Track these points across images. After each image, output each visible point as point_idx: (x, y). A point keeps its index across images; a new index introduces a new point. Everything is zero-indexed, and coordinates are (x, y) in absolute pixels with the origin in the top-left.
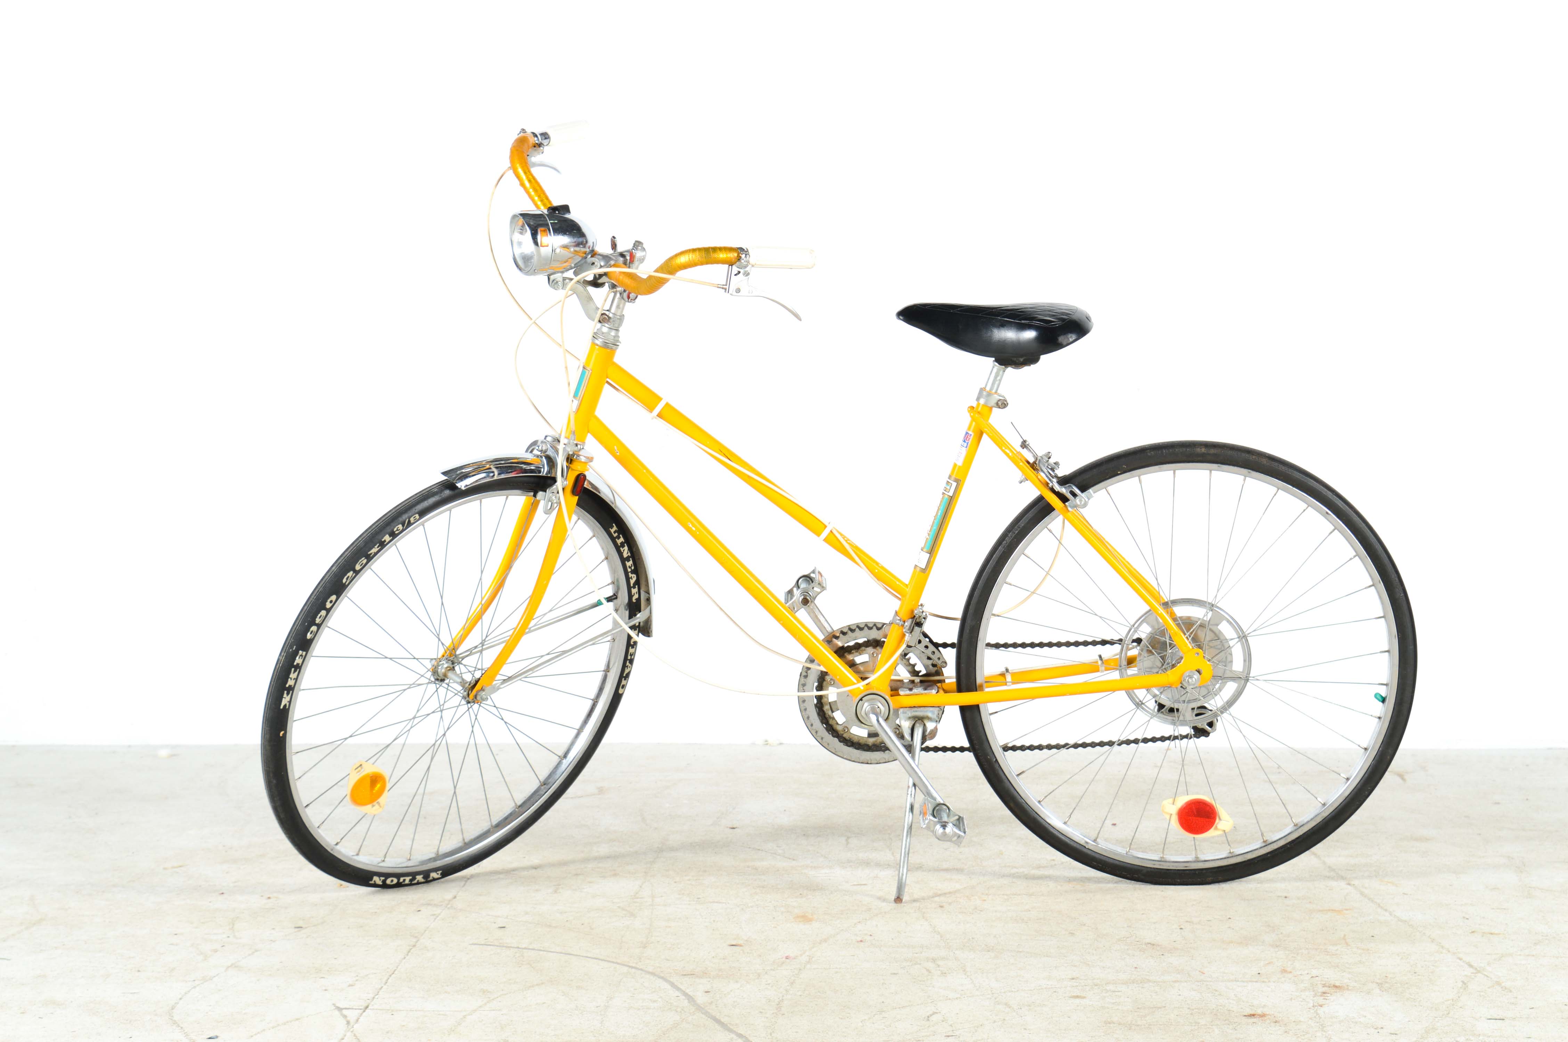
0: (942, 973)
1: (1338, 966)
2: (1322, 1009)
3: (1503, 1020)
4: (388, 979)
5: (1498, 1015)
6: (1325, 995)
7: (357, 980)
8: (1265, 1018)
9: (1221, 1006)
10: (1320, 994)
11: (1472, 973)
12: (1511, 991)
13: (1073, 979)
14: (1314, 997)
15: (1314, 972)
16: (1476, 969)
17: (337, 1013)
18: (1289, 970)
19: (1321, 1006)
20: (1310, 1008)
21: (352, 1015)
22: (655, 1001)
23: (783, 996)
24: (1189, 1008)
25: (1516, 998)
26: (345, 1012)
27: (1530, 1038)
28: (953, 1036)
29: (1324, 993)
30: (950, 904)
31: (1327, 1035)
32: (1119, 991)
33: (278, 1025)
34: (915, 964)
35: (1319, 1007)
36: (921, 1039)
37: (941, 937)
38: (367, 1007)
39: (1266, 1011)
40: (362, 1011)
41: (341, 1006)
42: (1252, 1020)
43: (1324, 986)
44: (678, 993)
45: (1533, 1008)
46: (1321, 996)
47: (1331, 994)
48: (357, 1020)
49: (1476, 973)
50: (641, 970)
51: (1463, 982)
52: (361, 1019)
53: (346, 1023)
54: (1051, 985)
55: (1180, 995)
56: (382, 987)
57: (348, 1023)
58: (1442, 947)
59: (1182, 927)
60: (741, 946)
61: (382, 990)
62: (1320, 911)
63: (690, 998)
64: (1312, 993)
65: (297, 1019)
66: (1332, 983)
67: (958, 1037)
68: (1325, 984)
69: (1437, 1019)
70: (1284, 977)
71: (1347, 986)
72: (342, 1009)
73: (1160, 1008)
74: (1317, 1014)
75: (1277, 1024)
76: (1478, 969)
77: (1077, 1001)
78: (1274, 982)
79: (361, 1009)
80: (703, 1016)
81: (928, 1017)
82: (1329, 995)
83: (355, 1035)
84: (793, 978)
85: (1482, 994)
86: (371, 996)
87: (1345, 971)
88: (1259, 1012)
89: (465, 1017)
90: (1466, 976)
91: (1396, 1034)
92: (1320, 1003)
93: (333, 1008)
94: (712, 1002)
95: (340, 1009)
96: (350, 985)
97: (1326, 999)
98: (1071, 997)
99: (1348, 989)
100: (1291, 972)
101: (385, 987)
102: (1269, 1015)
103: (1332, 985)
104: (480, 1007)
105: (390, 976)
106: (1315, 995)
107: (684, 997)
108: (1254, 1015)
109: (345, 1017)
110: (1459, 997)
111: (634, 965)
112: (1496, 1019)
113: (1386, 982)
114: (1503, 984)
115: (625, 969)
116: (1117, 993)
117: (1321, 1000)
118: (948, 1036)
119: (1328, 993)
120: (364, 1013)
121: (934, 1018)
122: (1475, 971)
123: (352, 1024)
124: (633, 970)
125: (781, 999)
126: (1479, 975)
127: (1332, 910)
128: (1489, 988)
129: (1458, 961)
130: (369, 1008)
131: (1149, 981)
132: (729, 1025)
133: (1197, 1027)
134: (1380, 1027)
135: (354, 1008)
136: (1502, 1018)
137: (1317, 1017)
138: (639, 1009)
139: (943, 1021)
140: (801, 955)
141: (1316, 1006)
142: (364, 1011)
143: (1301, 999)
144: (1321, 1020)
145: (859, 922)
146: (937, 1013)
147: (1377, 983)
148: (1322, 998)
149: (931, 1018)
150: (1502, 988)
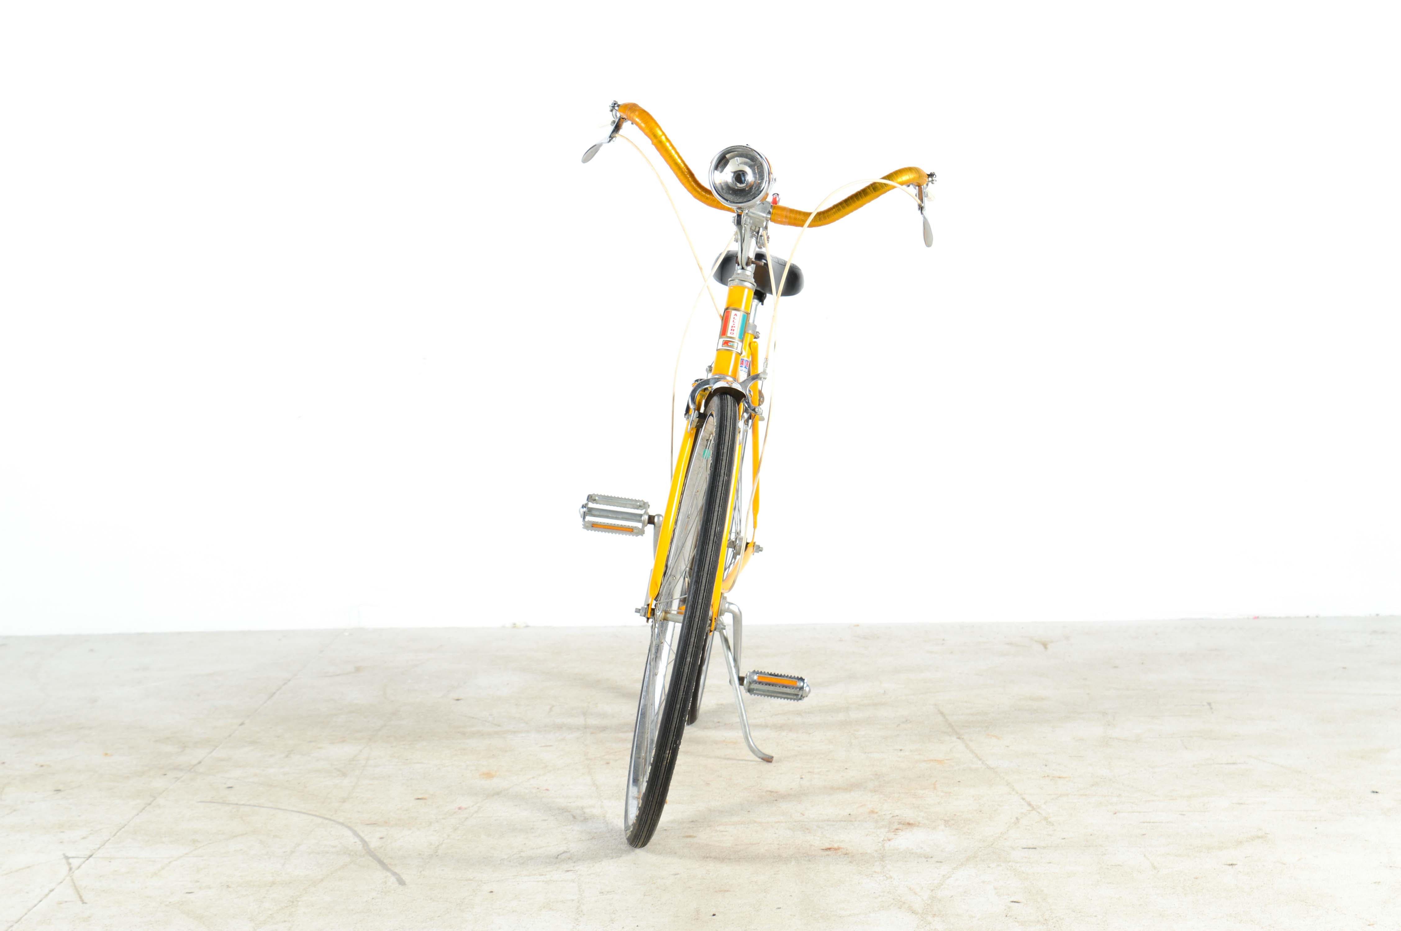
0: (585, 819)
1: (918, 807)
2: (889, 843)
3: (1035, 848)
4: (118, 832)
5: (1033, 845)
6: (897, 831)
7: (91, 834)
8: (838, 851)
9: (806, 841)
10: (893, 830)
11: (1027, 811)
12: (1053, 825)
13: (692, 821)
14: (887, 833)
15: (897, 812)
16: (1033, 807)
17: (64, 861)
18: (876, 810)
19: (889, 840)
20: (879, 842)
21: (75, 863)
22: (335, 847)
23: (444, 840)
24: (778, 844)
25: (1055, 830)
26: (71, 860)
27: (1050, 863)
28: (572, 870)
29: (897, 829)
30: (616, 761)
31: (884, 864)
32: (726, 831)
33: (11, 872)
34: (565, 812)
35: (887, 841)
36: (544, 874)
37: (597, 788)
38: (91, 856)
39: (842, 845)
40: (86, 859)
41: (69, 855)
42: (827, 853)
43: (900, 823)
44: (357, 840)
45: (1064, 838)
46: (893, 832)
47: (902, 830)
48: (79, 867)
49: (1032, 810)
50: (334, 821)
51: (1017, 819)
52: (83, 866)
53: (68, 869)
54: (672, 827)
55: (775, 833)
56: (109, 839)
57: (70, 869)
58: (1013, 790)
59: (803, 777)
60: (425, 799)
61: (110, 841)
62: (925, 761)
63: (364, 843)
64: (887, 830)
65: (28, 867)
66: (907, 821)
67: (575, 871)
68: (902, 822)
69: (980, 850)
70: (869, 817)
71: (919, 823)
72: (70, 858)
73: (755, 844)
74: (883, 846)
75: (846, 856)
76: (1035, 807)
77: (688, 840)
78: (859, 821)
79: (85, 858)
80: (370, 858)
81: (558, 855)
82: (901, 831)
83: (72, 880)
84: (458, 826)
85: (1028, 827)
86: (98, 846)
87: (922, 811)
88: (836, 846)
89: (170, 862)
90: (1022, 813)
91: (941, 862)
92: (889, 838)
93: (63, 857)
94: (382, 846)
95: (67, 858)
96: (84, 838)
97: (896, 834)
98: (683, 837)
99: (918, 826)
100: (877, 813)
101: (113, 839)
102: (843, 848)
103: (906, 823)
104: (187, 854)
105: (120, 829)
106: (889, 831)
107: (360, 843)
108: (830, 849)
109: (69, 864)
110: (1008, 831)
111: (329, 817)
112: (1029, 848)
113: (953, 820)
114: (1049, 820)
115: (320, 820)
116: (724, 833)
117: (891, 835)
118: (568, 871)
119: (900, 830)
120: (87, 862)
121: (563, 856)
122: (1031, 809)
123: (73, 870)
124: (327, 821)
125: (441, 842)
126: (1034, 812)
127: (935, 760)
128: (1036, 822)
129: (1021, 801)
130: (93, 856)
131: (755, 822)
132: (389, 865)
133: (779, 859)
134: (930, 856)
135: (80, 856)
136: (1035, 847)
137: (882, 849)
138: (319, 853)
139: (569, 859)
140: (472, 806)
141: (885, 840)
142: (88, 859)
143: (875, 835)
144: (884, 852)
145: (533, 778)
146: (566, 852)
147: (945, 820)
148: (894, 833)
149: (559, 856)
150: (1047, 822)
